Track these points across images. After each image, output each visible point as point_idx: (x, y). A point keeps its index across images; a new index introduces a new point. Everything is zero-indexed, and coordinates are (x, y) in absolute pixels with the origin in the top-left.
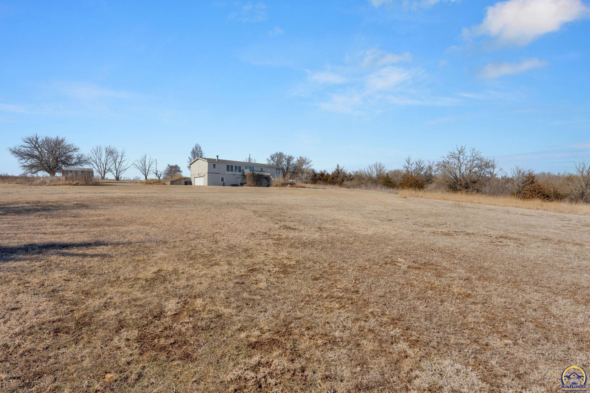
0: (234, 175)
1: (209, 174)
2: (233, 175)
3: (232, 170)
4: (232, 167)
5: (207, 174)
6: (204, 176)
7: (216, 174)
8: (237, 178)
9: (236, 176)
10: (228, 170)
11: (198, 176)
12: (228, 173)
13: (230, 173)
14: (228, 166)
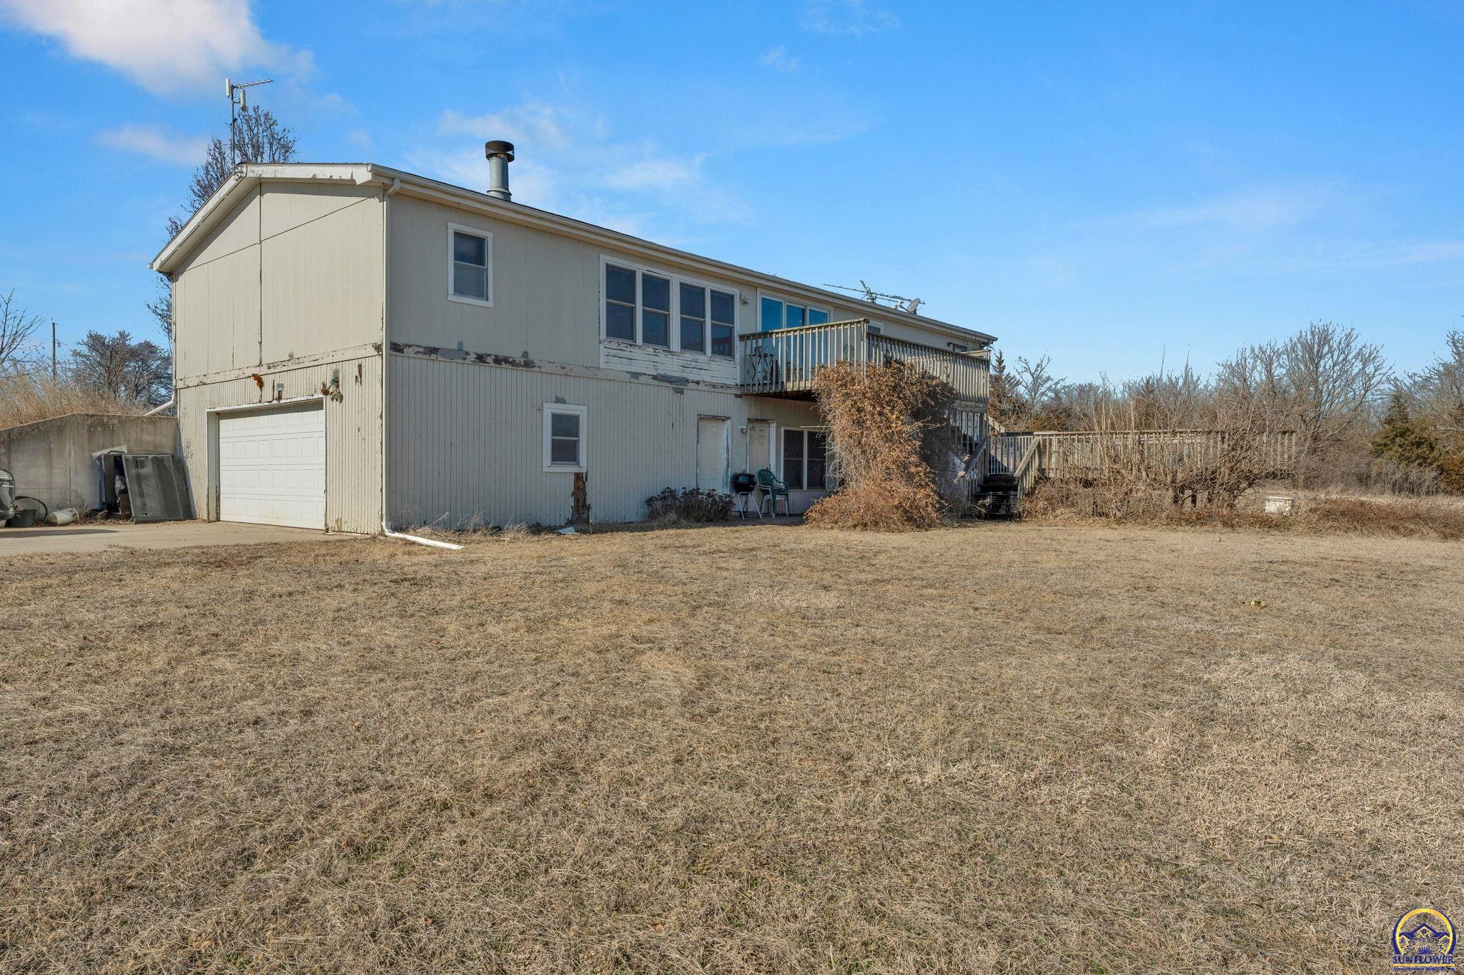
0: (679, 384)
1: (412, 363)
2: (666, 391)
3: (657, 336)
4: (656, 290)
5: (376, 367)
6: (333, 390)
7: (488, 372)
8: (702, 418)
9: (690, 393)
10: (620, 327)
11: (249, 396)
12: (620, 366)
13: (643, 358)
14: (619, 282)
